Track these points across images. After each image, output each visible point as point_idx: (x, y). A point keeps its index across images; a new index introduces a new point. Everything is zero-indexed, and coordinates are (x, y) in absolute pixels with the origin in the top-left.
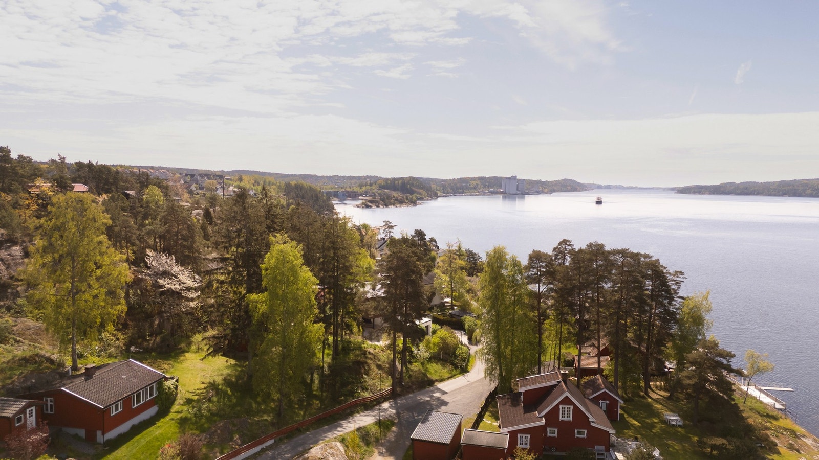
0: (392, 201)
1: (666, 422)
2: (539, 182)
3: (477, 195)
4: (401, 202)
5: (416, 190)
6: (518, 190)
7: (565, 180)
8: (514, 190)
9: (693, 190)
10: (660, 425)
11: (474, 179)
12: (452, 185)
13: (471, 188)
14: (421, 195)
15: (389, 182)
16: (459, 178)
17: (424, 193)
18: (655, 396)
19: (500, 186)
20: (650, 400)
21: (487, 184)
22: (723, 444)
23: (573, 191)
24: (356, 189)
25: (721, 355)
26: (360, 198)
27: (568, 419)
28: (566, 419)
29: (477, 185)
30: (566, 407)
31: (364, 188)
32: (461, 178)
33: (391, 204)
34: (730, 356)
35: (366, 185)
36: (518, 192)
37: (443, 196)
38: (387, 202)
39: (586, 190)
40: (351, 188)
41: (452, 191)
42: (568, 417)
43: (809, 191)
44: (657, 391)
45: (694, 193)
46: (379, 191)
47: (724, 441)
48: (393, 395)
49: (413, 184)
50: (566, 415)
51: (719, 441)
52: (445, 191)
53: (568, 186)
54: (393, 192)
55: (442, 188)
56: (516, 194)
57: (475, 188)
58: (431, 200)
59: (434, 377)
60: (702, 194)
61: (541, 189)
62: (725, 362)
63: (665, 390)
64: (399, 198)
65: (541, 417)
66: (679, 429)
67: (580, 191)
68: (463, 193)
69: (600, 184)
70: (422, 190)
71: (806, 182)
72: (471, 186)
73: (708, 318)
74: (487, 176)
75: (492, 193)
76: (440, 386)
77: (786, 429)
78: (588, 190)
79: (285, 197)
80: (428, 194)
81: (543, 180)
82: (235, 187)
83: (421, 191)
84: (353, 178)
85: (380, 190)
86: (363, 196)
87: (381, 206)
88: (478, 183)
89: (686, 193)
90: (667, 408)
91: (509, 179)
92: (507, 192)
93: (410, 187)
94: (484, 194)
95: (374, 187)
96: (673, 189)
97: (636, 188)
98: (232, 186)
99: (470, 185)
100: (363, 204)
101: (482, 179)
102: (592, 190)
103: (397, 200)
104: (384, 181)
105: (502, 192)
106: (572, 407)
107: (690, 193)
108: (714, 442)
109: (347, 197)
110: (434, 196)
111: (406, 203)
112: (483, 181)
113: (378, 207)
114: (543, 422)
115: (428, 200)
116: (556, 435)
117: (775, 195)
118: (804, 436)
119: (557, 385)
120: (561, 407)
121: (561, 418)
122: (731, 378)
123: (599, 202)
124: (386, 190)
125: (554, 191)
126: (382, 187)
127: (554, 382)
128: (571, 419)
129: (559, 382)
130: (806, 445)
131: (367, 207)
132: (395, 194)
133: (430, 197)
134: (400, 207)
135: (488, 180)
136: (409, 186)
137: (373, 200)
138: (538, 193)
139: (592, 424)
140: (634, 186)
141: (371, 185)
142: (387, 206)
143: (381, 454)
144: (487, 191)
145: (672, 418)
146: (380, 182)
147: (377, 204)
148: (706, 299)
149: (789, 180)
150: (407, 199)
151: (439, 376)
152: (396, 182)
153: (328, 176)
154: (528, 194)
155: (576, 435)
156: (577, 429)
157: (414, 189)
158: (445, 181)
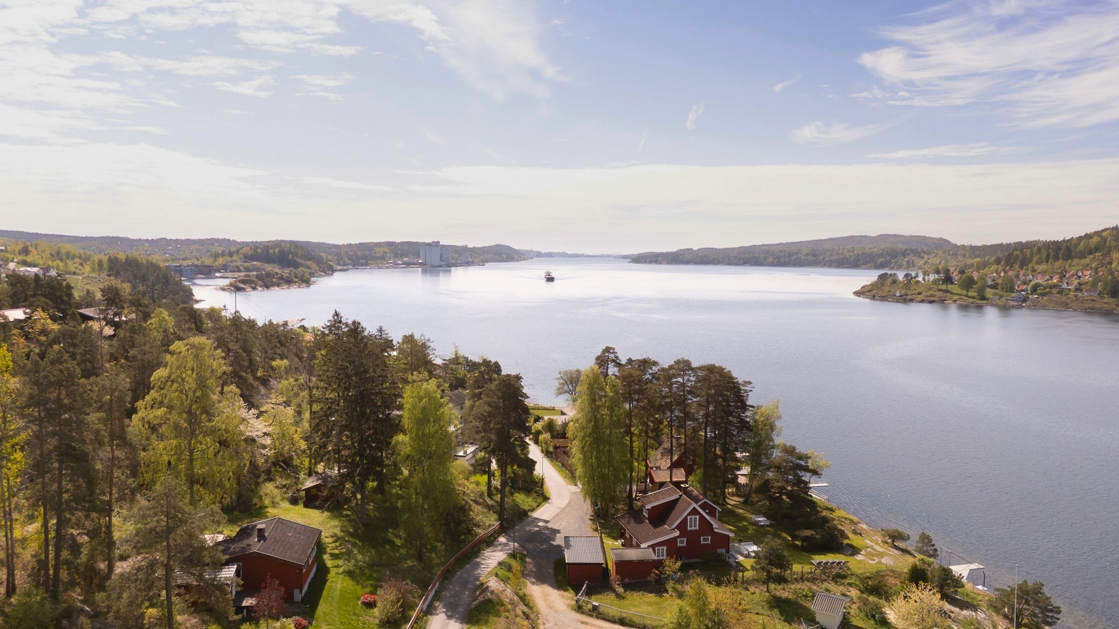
0: (275, 280)
1: (755, 524)
2: (465, 249)
3: (387, 268)
4: (289, 282)
5: (302, 261)
6: (441, 260)
7: (498, 246)
8: (437, 261)
9: (648, 259)
10: (751, 527)
11: (379, 245)
12: (350, 253)
13: (377, 258)
14: (311, 269)
15: (259, 250)
16: (357, 243)
17: (314, 266)
18: (733, 503)
19: (418, 255)
20: (730, 507)
21: (399, 252)
22: (812, 535)
23: (510, 261)
24: (208, 261)
25: (800, 457)
26: (217, 275)
27: (695, 528)
28: (693, 528)
29: (385, 253)
30: (693, 517)
31: (221, 261)
32: (360, 244)
33: (273, 285)
34: (807, 457)
35: (223, 255)
36: (442, 263)
37: (340, 270)
38: (267, 282)
39: (524, 259)
40: (198, 260)
41: (350, 261)
42: (695, 526)
43: (770, 260)
44: (731, 498)
45: (650, 262)
46: (246, 264)
47: (813, 532)
48: (503, 530)
49: (296, 254)
50: (693, 525)
51: (808, 533)
52: (341, 262)
53: (502, 255)
54: (267, 265)
55: (336, 258)
56: (440, 266)
57: (383, 258)
58: (324, 276)
59: (527, 508)
60: (659, 263)
61: (470, 259)
62: (803, 463)
63: (738, 495)
64: (285, 275)
65: (674, 529)
66: (768, 528)
67: (518, 261)
68: (366, 264)
69: (539, 250)
70: (311, 262)
71: (765, 247)
72: (378, 255)
73: (778, 424)
74: (398, 241)
75: (408, 264)
76: (536, 514)
77: (846, 519)
78: (527, 259)
79: (112, 278)
80: (320, 267)
81: (470, 246)
82: (18, 263)
83: (309, 263)
84: (194, 242)
85: (245, 262)
86: (220, 272)
87: (259, 288)
88: (387, 250)
89: (642, 263)
90: (749, 512)
91: (429, 245)
92: (428, 262)
93: (293, 257)
94: (396, 266)
95: (235, 258)
96: (625, 257)
97: (582, 256)
98: (12, 261)
99: (375, 253)
100: (231, 285)
101: (390, 244)
102: (532, 258)
103: (282, 278)
104: (251, 249)
105: (420, 264)
106: (698, 517)
107: (645, 262)
108: (805, 534)
109: (197, 274)
110: (329, 270)
111: (295, 282)
112: (393, 248)
113: (254, 289)
114: (677, 533)
115: (320, 276)
116: (685, 544)
117: (736, 264)
118: (859, 523)
119: (679, 498)
120: (689, 517)
121: (689, 528)
122: (806, 477)
123: (550, 279)
124: (255, 263)
125: (487, 261)
126: (248, 258)
127: (676, 496)
128: (697, 528)
129: (681, 496)
130: (864, 529)
131: (238, 289)
132: (276, 269)
133: (323, 271)
134: (289, 288)
135: (400, 247)
136: (290, 256)
137: (246, 280)
138: (468, 264)
139: (715, 530)
140: (580, 253)
141: (231, 255)
142: (267, 287)
143: (533, 583)
144: (400, 262)
145: (760, 519)
146: (245, 250)
147: (253, 286)
148: (777, 407)
149: (748, 245)
150: (296, 277)
151: (529, 506)
152: (271, 251)
153: (150, 239)
154: (455, 265)
155: (702, 542)
156: (703, 536)
157: (298, 260)
158: (336, 246)
